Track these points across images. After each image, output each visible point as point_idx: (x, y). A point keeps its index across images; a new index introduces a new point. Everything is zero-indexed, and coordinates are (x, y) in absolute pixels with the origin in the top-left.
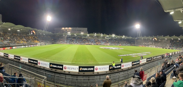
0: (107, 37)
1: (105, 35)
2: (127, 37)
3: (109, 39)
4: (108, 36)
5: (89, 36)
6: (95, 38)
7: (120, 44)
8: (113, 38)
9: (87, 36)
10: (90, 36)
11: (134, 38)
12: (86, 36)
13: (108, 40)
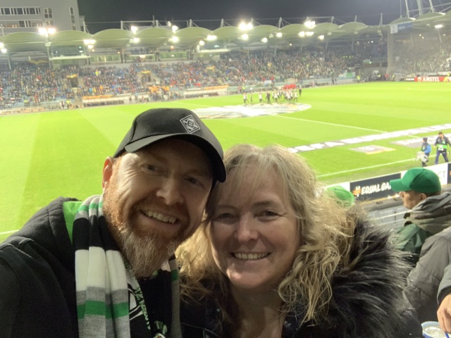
0: (209, 46)
1: (192, 30)
2: (332, 29)
3: (223, 55)
4: (212, 37)
5: (96, 47)
6: (139, 60)
7: (291, 81)
8: (246, 44)
9: (84, 48)
10: (101, 46)
11: (378, 29)
12: (75, 49)
13: (217, 58)
